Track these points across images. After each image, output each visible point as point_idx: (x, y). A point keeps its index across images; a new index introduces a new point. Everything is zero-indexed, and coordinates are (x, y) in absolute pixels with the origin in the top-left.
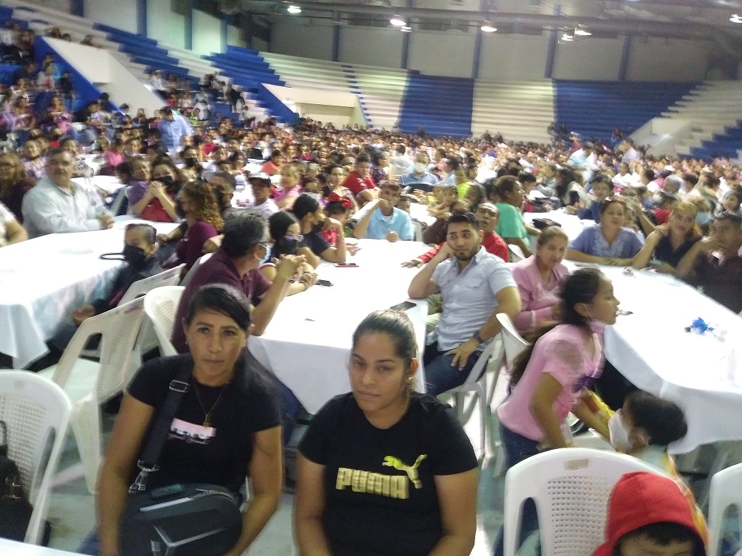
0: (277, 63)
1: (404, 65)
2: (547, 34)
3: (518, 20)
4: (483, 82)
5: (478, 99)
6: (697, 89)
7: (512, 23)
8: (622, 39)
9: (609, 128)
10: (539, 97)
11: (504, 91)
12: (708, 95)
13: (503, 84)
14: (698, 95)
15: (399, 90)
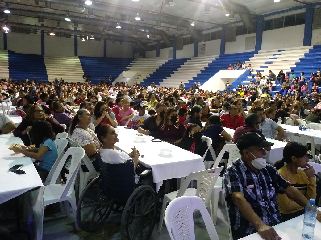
2: (73, 37)
3: (63, 31)
4: (47, 57)
5: (47, 64)
6: (134, 61)
7: (61, 32)
8: (102, 41)
9: (108, 76)
10: (75, 63)
11: (58, 60)
12: (138, 63)
13: (57, 57)
14: (135, 63)
15: (7, 61)
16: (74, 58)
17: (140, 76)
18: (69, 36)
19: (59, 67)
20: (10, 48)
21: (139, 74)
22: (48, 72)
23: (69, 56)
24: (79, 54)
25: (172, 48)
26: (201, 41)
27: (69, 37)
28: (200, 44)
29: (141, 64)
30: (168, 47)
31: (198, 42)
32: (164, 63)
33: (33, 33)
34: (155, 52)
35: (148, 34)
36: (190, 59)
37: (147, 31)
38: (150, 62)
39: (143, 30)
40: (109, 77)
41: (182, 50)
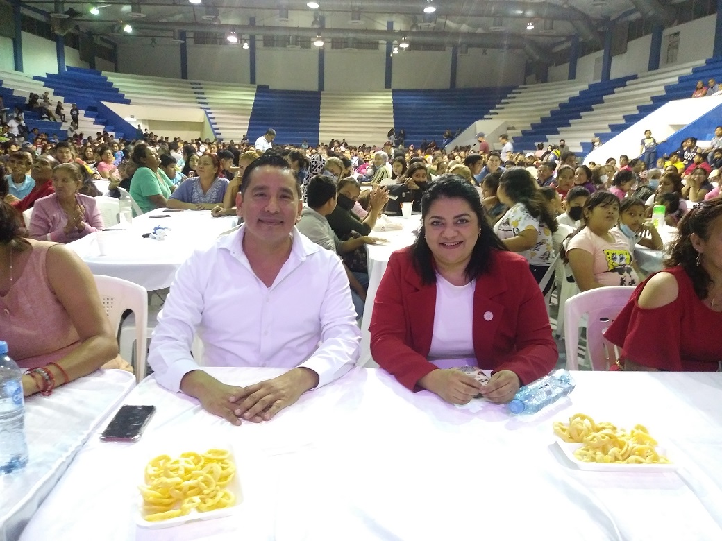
0: (120, 81)
1: (253, 81)
2: (383, 48)
3: (351, 35)
4: (328, 94)
5: (324, 110)
6: (514, 93)
7: (347, 38)
8: (449, 51)
9: (442, 131)
10: (380, 105)
11: (349, 101)
12: (522, 97)
13: (347, 95)
14: (514, 98)
15: (249, 105)
16: (381, 93)
17: (513, 128)
18: (374, 45)
19: (347, 115)
20: (260, 81)
21: (511, 126)
22: (322, 127)
23: (373, 91)
24: (395, 85)
25: (601, 53)
26: (670, 25)
27: (375, 49)
28: (667, 32)
29: (527, 99)
30: (595, 52)
31: (662, 28)
32: (576, 94)
33: (293, 44)
34: (565, 68)
35: (531, 19)
36: (635, 77)
37: (529, 13)
38: (548, 95)
39: (520, 12)
40: (442, 134)
41: (625, 56)
